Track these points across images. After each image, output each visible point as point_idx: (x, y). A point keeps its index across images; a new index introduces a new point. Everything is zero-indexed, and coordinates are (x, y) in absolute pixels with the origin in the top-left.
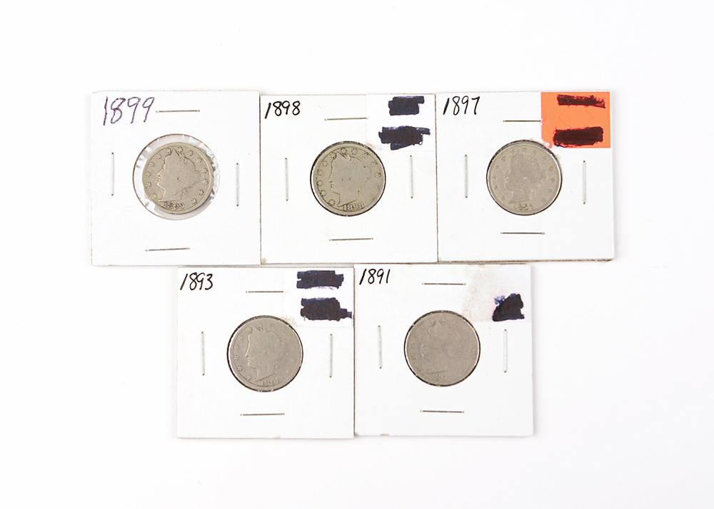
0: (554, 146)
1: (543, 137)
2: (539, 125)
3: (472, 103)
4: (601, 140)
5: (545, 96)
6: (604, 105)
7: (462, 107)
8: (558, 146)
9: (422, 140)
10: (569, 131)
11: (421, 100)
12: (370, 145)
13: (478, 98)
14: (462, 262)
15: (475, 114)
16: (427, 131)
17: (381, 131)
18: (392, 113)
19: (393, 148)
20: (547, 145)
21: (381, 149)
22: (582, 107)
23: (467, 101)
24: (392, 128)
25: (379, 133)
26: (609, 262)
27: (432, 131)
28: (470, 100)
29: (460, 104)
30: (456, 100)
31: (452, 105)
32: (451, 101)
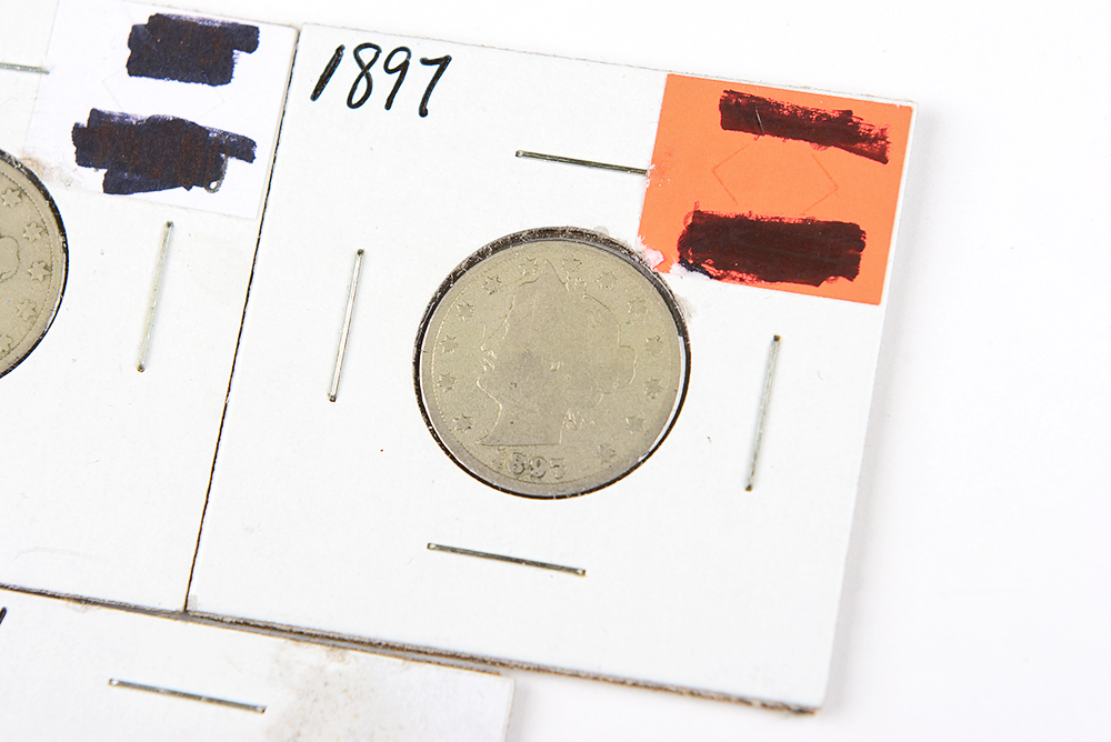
0: (677, 268)
1: (645, 230)
2: (638, 185)
3: (419, 76)
4: (851, 273)
5: (678, 87)
6: (884, 149)
7: (383, 82)
8: (690, 268)
9: (218, 175)
10: (741, 221)
11: (247, 38)
12: (37, 162)
13: (443, 63)
14: (270, 629)
15: (423, 113)
16: (244, 149)
17: (84, 122)
18: (137, 67)
19: (111, 187)
20: (653, 258)
21: (68, 183)
22: (802, 147)
23: (404, 67)
24: (124, 116)
25: (77, 125)
26: (805, 721)
27: (262, 152)
28: (414, 63)
29: (377, 71)
30: (366, 56)
31: (348, 70)
32: (348, 56)
